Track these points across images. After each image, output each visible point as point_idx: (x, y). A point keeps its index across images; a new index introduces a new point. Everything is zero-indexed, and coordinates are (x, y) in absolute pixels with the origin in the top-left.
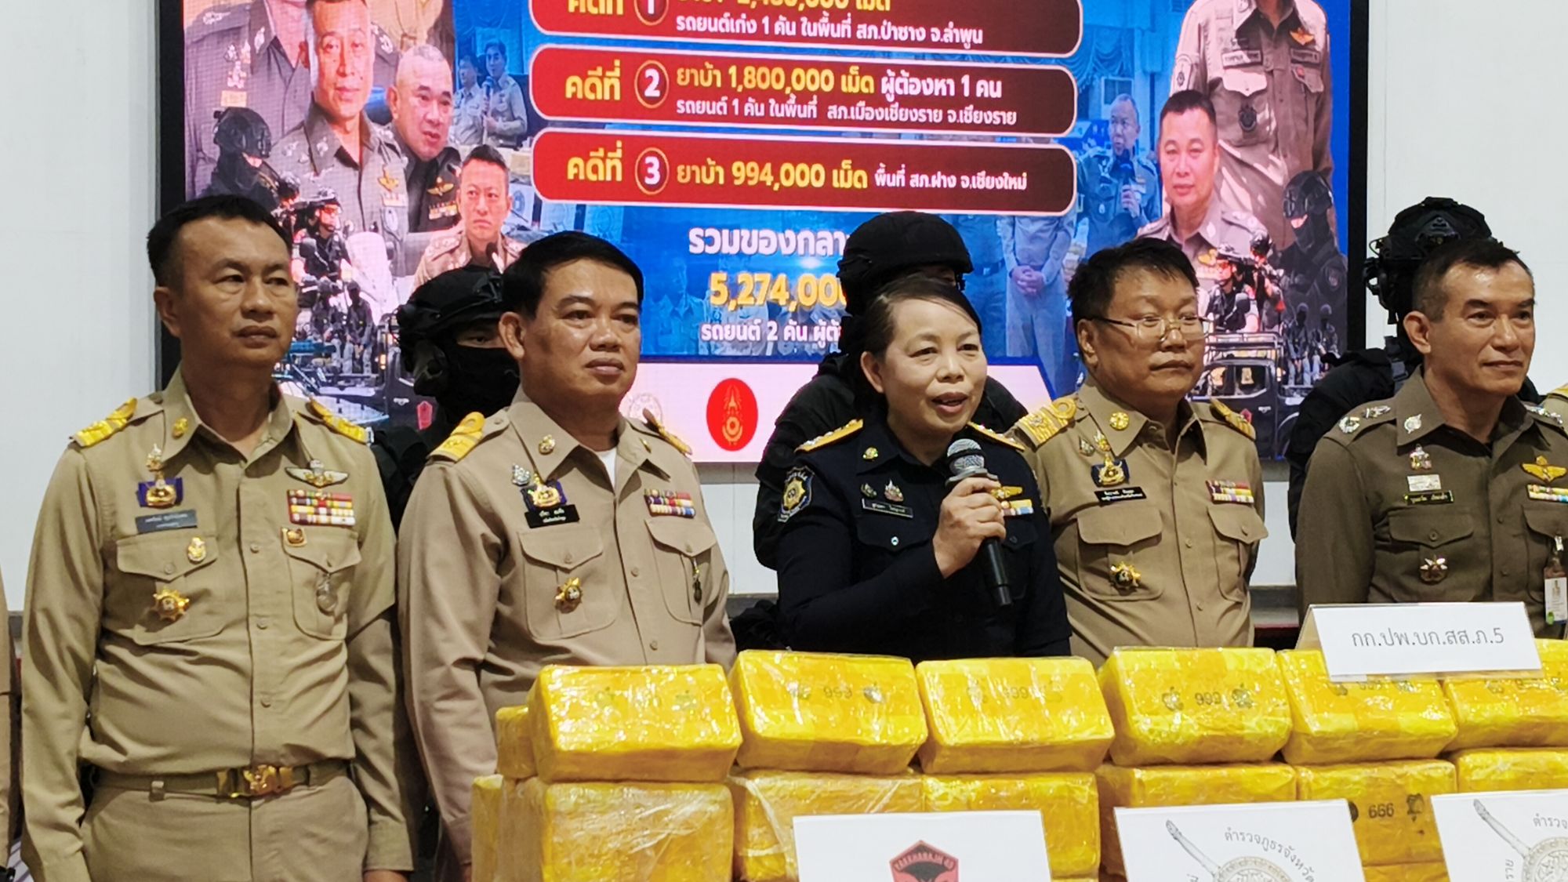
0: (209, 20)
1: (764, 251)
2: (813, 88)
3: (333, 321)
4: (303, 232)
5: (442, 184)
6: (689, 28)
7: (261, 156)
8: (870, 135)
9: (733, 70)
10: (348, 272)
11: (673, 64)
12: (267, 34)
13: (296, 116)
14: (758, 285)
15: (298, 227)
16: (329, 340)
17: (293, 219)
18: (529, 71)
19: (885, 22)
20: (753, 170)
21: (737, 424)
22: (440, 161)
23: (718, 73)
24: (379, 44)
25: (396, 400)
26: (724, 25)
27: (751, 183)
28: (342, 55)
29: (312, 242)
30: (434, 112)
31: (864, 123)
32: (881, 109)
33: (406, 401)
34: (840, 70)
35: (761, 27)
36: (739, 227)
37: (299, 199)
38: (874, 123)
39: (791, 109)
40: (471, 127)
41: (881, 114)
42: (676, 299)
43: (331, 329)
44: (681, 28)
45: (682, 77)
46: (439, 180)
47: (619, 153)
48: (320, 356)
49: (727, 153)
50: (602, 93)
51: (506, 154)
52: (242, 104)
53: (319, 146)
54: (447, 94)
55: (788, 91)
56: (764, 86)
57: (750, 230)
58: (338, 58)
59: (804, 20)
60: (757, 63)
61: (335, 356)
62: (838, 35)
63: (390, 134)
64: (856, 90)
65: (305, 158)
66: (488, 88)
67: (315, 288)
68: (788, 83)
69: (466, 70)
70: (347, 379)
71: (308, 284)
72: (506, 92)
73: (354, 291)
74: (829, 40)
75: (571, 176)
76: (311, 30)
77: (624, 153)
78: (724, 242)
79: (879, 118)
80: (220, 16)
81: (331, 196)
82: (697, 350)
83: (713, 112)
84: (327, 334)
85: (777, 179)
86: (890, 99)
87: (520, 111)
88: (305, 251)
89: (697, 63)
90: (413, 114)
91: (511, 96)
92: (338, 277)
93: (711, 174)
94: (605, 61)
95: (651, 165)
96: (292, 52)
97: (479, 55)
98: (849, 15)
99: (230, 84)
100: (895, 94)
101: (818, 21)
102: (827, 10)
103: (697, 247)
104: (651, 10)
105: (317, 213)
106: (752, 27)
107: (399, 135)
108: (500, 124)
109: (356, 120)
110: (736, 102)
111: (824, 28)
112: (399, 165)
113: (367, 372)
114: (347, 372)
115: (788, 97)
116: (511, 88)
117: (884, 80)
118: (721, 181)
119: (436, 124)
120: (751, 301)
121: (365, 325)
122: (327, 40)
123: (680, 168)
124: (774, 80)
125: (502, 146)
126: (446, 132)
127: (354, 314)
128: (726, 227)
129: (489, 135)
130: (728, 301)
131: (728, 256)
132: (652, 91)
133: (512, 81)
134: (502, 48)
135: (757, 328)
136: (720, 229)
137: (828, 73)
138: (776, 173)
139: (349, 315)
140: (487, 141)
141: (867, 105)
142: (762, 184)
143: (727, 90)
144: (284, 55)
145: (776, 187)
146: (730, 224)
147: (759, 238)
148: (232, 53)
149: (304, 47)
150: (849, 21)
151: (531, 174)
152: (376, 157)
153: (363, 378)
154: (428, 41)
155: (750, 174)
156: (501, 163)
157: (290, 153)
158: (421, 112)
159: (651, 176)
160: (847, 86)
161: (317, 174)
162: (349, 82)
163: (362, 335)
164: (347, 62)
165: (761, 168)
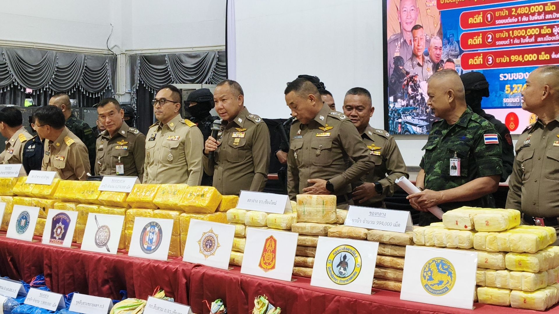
0: (392, 38)
1: (520, 78)
2: (533, 34)
3: (417, 102)
4: (411, 82)
5: (440, 69)
6: (499, 23)
7: (402, 66)
8: (550, 44)
9: (511, 32)
10: (420, 91)
11: (495, 32)
12: (403, 39)
13: (409, 56)
14: (518, 87)
15: (410, 81)
16: (416, 106)
17: (409, 79)
18: (460, 39)
19: (554, 13)
20: (517, 57)
21: (513, 124)
22: (439, 63)
23: (507, 33)
24: (426, 38)
25: (431, 120)
26: (508, 21)
27: (516, 61)
28: (418, 42)
29: (413, 84)
30: (438, 52)
31: (548, 41)
32: (553, 37)
33: (433, 120)
34: (541, 28)
35: (518, 20)
36: (513, 73)
37: (410, 75)
38: (551, 41)
39: (527, 40)
40: (446, 55)
41: (553, 38)
42: (496, 92)
43: (417, 104)
44: (497, 23)
45: (498, 36)
46: (439, 68)
47: (482, 57)
48: (414, 110)
49: (509, 54)
50: (477, 42)
51: (455, 60)
52: (398, 55)
53: (414, 62)
54: (441, 47)
55: (526, 35)
56: (519, 35)
57: (516, 73)
58: (417, 42)
59: (530, 16)
60: (517, 29)
61: (418, 110)
62: (540, 19)
63: (429, 58)
64: (546, 33)
65: (411, 65)
66: (450, 44)
67: (413, 95)
68: (526, 33)
69: (446, 41)
70: (420, 115)
71: (412, 94)
72: (454, 45)
73: (421, 95)
74: (538, 20)
75: (470, 64)
76: (412, 37)
77: (483, 57)
78: (509, 77)
79: (553, 40)
80: (394, 36)
81: (416, 74)
82: (502, 105)
83: (506, 43)
84: (416, 105)
85: (523, 59)
86: (556, 34)
87: (458, 49)
88: (411, 86)
89: (501, 31)
90: (434, 52)
91: (456, 46)
92: (418, 92)
93: (505, 59)
94: (478, 34)
95: (490, 59)
96: (408, 42)
97: (448, 36)
98: (543, 13)
99: (396, 51)
100: (557, 32)
101: (534, 16)
102: (537, 12)
103: (502, 78)
104: (489, 20)
105: (414, 78)
106: (516, 20)
107: (431, 58)
108: (453, 53)
109: (421, 56)
110: (512, 40)
111: (536, 17)
112: (431, 65)
113: (424, 113)
114: (420, 114)
115: (526, 37)
116: (456, 44)
117: (554, 29)
118: (508, 61)
119: (438, 55)
120: (517, 92)
121: (424, 103)
122: (416, 38)
123: (497, 59)
124: (522, 33)
125: (454, 58)
126: (441, 56)
127: (421, 100)
128: (509, 73)
129: (451, 55)
130: (510, 92)
131: (510, 80)
132: (490, 40)
133: (456, 42)
134: (453, 35)
135: (519, 99)
136: (508, 73)
137: (538, 29)
138: (523, 57)
139: (420, 100)
140: (450, 57)
141: (549, 36)
142: (519, 61)
143: (509, 37)
144: (407, 43)
145: (523, 61)
146: (511, 72)
147: (519, 75)
148: (396, 44)
149: (411, 41)
150: (543, 14)
151: (460, 64)
152: (426, 64)
153: (423, 115)
154: (437, 36)
155: (516, 59)
156: (453, 62)
157: (408, 65)
158: (435, 52)
159: (490, 62)
160: (543, 32)
161: (414, 69)
162: (420, 47)
163: (423, 105)
164: (420, 43)
165: (519, 56)
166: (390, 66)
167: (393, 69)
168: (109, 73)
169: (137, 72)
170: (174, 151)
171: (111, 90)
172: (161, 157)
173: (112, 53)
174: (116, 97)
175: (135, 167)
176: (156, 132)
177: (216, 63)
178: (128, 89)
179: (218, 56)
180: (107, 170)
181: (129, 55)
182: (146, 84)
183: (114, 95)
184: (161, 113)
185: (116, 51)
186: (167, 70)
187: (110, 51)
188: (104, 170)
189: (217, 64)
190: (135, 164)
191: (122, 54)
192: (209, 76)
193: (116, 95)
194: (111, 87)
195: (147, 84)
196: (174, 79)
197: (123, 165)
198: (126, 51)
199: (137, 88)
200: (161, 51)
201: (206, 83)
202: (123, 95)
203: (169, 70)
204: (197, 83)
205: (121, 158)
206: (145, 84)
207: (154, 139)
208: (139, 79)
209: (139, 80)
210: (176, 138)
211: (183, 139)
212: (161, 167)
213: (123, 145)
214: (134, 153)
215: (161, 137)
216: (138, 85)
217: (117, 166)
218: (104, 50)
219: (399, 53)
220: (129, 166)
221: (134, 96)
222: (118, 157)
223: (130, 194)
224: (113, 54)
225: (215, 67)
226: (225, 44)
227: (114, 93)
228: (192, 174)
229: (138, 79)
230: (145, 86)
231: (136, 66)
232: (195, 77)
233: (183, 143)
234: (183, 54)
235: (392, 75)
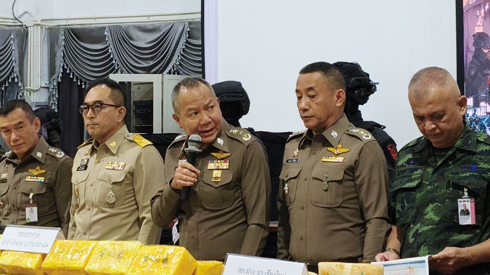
0: (471, 3)
7: (488, 49)
80: (474, 0)
166: (468, 49)
167: (472, 54)
168: (15, 56)
169: (60, 54)
170: (117, 187)
171: (18, 83)
172: (97, 198)
173: (21, 24)
174: (25, 94)
175: (57, 212)
176: (88, 156)
177: (185, 41)
178: (45, 82)
179: (188, 29)
180: (12, 214)
181: (47, 27)
182: (73, 73)
183: (23, 91)
184: (97, 126)
185: (26, 21)
186: (107, 51)
187: (16, 21)
188: (7, 215)
189: (187, 42)
190: (56, 207)
191: (36, 26)
192: (175, 61)
193: (25, 92)
194: (18, 78)
195: (75, 73)
196: (118, 65)
197: (36, 208)
198: (42, 20)
199: (60, 80)
200: (98, 21)
201: (170, 73)
202: (36, 91)
203: (110, 51)
204: (155, 73)
205: (33, 195)
206: (71, 74)
207: (86, 167)
208: (62, 65)
209: (63, 67)
210: (121, 166)
211: (131, 167)
212: (96, 214)
213: (37, 176)
214: (54, 189)
215: (95, 163)
216: (61, 75)
217: (28, 209)
218: (7, 19)
219: (482, 27)
220: (46, 209)
221: (54, 93)
222: (29, 195)
223: (48, 255)
224: (22, 26)
225: (184, 47)
226: (200, 10)
227: (22, 88)
228: (145, 224)
229: (60, 66)
230: (71, 76)
231: (57, 44)
232: (151, 63)
233: (131, 174)
234: (133, 26)
235: (471, 62)
